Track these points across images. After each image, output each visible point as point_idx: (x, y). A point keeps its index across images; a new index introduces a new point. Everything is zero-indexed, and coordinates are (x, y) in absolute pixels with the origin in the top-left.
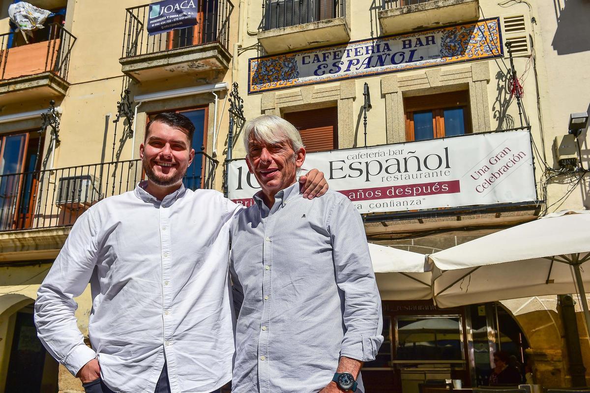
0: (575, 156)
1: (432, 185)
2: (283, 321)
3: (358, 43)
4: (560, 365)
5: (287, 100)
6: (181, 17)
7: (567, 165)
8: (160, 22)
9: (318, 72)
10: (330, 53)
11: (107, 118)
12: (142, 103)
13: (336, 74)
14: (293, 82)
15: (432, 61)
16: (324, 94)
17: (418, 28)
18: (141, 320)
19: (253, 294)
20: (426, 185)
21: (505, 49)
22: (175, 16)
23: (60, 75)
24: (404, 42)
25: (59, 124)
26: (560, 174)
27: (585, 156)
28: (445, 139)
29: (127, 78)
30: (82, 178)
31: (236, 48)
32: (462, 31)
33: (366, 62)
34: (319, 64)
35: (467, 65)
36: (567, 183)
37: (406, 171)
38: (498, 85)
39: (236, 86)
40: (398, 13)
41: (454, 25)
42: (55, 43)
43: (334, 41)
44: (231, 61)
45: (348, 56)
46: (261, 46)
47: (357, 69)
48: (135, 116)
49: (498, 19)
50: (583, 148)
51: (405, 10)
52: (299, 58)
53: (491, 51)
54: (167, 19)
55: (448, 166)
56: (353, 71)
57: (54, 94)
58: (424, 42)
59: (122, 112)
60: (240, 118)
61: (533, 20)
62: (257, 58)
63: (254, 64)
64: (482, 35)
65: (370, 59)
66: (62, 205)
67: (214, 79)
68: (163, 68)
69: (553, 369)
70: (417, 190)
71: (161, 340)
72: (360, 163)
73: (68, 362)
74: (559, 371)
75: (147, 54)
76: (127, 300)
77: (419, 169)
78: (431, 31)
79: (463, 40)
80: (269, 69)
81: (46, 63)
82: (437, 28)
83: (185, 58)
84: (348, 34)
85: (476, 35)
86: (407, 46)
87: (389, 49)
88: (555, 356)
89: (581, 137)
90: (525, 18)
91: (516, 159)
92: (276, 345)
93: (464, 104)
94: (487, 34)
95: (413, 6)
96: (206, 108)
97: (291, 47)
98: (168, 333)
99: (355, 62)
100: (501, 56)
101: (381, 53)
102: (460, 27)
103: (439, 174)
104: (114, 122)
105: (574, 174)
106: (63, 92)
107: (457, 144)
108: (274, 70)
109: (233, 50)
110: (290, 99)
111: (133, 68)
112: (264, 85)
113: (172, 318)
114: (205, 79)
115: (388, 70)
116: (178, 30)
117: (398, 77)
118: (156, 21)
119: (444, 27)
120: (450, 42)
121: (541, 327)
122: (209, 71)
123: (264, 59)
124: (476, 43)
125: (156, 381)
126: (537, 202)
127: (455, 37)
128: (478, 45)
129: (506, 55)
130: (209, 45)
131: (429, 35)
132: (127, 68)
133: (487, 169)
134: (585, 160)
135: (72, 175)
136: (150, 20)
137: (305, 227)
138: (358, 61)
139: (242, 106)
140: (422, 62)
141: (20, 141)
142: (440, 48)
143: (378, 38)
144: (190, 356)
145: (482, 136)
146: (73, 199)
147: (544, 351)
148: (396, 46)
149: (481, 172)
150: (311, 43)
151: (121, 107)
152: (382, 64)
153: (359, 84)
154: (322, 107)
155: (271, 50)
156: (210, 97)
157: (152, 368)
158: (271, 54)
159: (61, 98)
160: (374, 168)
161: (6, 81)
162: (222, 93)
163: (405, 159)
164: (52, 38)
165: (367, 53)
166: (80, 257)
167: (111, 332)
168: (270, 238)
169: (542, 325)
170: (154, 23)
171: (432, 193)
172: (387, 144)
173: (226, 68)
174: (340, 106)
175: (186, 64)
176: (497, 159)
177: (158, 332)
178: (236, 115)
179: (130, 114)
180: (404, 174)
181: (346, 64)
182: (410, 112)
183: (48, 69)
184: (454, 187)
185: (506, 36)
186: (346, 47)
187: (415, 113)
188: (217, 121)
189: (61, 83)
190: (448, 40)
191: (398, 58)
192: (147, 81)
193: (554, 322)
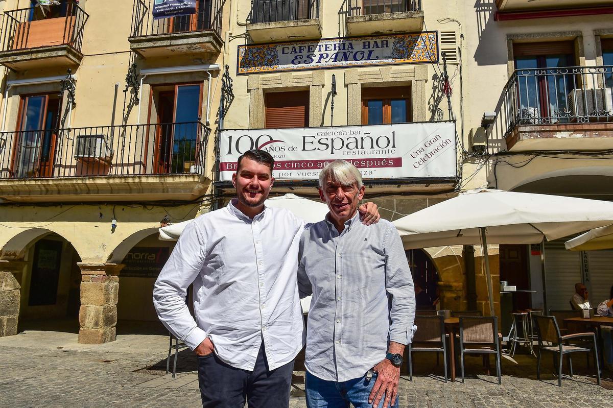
0: (484, 144)
1: (381, 160)
2: (353, 317)
3: (328, 41)
4: (460, 294)
5: (269, 82)
6: (182, 6)
7: (478, 150)
8: (164, 8)
9: (295, 61)
10: (305, 46)
11: (116, 86)
12: (147, 76)
13: (309, 65)
14: (275, 68)
15: (385, 61)
16: (299, 80)
17: (376, 33)
18: (244, 313)
19: (327, 294)
20: (377, 160)
21: (441, 57)
22: (177, 4)
23: (75, 46)
24: (364, 43)
25: (75, 89)
26: (472, 157)
27: (491, 144)
28: (393, 125)
29: (133, 54)
30: (97, 136)
31: (228, 35)
32: (409, 39)
33: (334, 56)
34: (297, 54)
35: (412, 67)
36: (477, 163)
37: (362, 147)
38: (434, 84)
39: (227, 67)
40: (362, 20)
41: (404, 33)
42: (71, 19)
43: (308, 36)
44: (223, 46)
45: (320, 51)
46: (248, 35)
47: (326, 62)
48: (141, 87)
49: (436, 32)
50: (490, 138)
51: (367, 18)
52: (279, 48)
53: (430, 57)
54: (170, 7)
55: (394, 146)
56: (323, 63)
57: (70, 63)
58: (380, 45)
59: (130, 83)
60: (230, 94)
61: (462, 36)
62: (245, 45)
63: (242, 50)
64: (424, 44)
65: (337, 54)
66: (80, 158)
67: (208, 60)
68: (165, 48)
69: (456, 296)
70: (370, 163)
71: (259, 327)
72: (327, 139)
73: (188, 341)
74: (460, 297)
75: (152, 35)
76: (233, 297)
77: (372, 147)
78: (386, 37)
79: (410, 46)
80: (254, 56)
81: (64, 37)
82: (391, 34)
83: (185, 41)
84: (321, 33)
85: (420, 43)
86: (367, 47)
87: (352, 48)
88: (458, 287)
89: (489, 129)
90: (456, 34)
91: (444, 144)
92: (347, 334)
93: (408, 97)
94: (427, 43)
95: (374, 16)
96: (201, 84)
97: (273, 39)
98: (264, 322)
99: (325, 56)
100: (437, 62)
101: (346, 51)
102: (407, 36)
103: (387, 152)
104: (124, 91)
105: (482, 157)
106: (77, 61)
107: (401, 129)
108: (258, 57)
109: (224, 36)
110: (271, 82)
111: (140, 46)
112: (250, 69)
113: (267, 310)
114: (200, 59)
115: (351, 65)
116: (179, 17)
117: (358, 71)
118: (160, 7)
119: (396, 34)
120: (400, 47)
121: (450, 267)
122: (204, 53)
123: (250, 47)
124: (420, 50)
125: (256, 356)
126: (456, 177)
127: (404, 44)
128: (421, 52)
129: (441, 61)
130: (206, 32)
131: (384, 39)
132: (135, 46)
133: (422, 151)
134: (491, 147)
135: (88, 133)
136: (155, 6)
137: (368, 248)
138: (327, 55)
139: (232, 85)
140: (377, 60)
141: (41, 101)
142: (392, 51)
143: (343, 38)
144: (278, 337)
145: (420, 124)
146: (89, 154)
147: (451, 284)
148: (358, 46)
149: (418, 152)
150: (290, 37)
151: (129, 79)
152: (346, 60)
153: (328, 74)
154: (296, 90)
155: (256, 40)
156: (205, 75)
157: (253, 347)
158: (257, 43)
159: (76, 66)
160: (338, 144)
161: (29, 50)
162: (215, 73)
163: (362, 138)
164: (69, 15)
165: (335, 49)
166: (193, 262)
167: (220, 320)
168: (340, 254)
169: (450, 266)
170: (159, 9)
171: (381, 166)
172: (347, 126)
173: (219, 52)
174: (312, 90)
175: (185, 46)
176: (430, 143)
177: (257, 321)
178: (226, 92)
179: (136, 85)
180: (360, 150)
181: (318, 57)
182: (366, 100)
183: (66, 42)
184: (397, 162)
185: (442, 46)
186: (318, 43)
187: (370, 100)
188: (211, 96)
189: (76, 54)
190: (398, 45)
191: (359, 56)
192: (150, 58)
193: (459, 263)
